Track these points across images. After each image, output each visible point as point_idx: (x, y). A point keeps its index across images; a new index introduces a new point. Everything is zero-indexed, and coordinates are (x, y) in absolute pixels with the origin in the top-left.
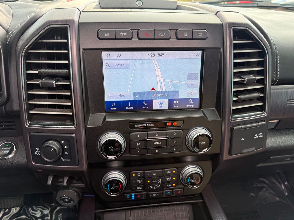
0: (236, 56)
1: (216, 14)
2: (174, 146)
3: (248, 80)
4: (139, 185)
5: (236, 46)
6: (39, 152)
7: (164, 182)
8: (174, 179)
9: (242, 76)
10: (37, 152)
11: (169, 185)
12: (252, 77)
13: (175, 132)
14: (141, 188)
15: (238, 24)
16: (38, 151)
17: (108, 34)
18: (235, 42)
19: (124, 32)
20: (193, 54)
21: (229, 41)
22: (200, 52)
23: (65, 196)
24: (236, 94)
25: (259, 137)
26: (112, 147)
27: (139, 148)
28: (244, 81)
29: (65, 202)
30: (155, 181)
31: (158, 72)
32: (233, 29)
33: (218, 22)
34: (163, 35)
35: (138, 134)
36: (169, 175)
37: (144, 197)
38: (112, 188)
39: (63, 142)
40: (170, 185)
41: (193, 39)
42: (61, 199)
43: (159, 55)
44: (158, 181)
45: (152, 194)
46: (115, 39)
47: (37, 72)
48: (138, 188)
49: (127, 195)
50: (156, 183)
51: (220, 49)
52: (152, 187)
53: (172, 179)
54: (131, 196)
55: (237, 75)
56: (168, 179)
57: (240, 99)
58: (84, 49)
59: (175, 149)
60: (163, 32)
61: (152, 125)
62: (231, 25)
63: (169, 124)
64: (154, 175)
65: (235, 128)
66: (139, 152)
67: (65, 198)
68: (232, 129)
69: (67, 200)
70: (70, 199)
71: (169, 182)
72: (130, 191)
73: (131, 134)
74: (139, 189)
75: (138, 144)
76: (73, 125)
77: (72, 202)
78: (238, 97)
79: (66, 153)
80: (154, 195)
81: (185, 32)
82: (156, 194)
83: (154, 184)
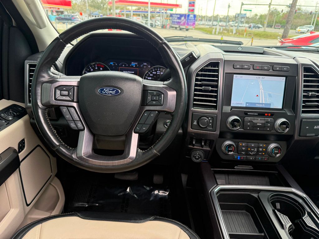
0: (305, 81)
1: (294, 59)
2: (268, 127)
3: (311, 94)
4: (243, 151)
5: (305, 76)
7: (258, 151)
8: (264, 150)
9: (308, 92)
10: (195, 123)
12: (314, 93)
13: (269, 119)
14: (244, 153)
15: (306, 64)
17: (239, 66)
18: (304, 74)
19: (246, 65)
20: (281, 79)
21: (301, 73)
22: (285, 78)
23: (198, 154)
24: (304, 102)
25: (318, 128)
26: (236, 123)
27: (249, 126)
28: (309, 95)
29: (196, 158)
30: (253, 150)
31: (261, 87)
32: (304, 67)
33: (295, 63)
34: (266, 68)
35: (249, 118)
36: (261, 147)
37: (245, 159)
38: (229, 149)
39: (210, 118)
40: (261, 154)
41: (281, 71)
42: (194, 156)
43: (262, 78)
44: (254, 150)
45: (250, 158)
46: (242, 69)
47: (201, 83)
48: (242, 153)
49: (235, 157)
50: (253, 151)
51: (296, 77)
52: (250, 153)
53: (262, 150)
54: (237, 157)
55: (305, 92)
56: (261, 149)
57: (307, 105)
58: (226, 73)
59: (268, 129)
60: (266, 67)
61: (257, 114)
62: (303, 65)
63: (266, 115)
64: (253, 145)
65: (303, 120)
66: (248, 128)
67: (197, 156)
68: (301, 121)
69: (197, 157)
71: (261, 152)
72: (237, 154)
73: (245, 118)
75: (248, 124)
76: (216, 110)
77: (200, 159)
78: (305, 104)
79: (210, 124)
80: (251, 159)
81: (278, 67)
82: (253, 158)
83: (252, 151)
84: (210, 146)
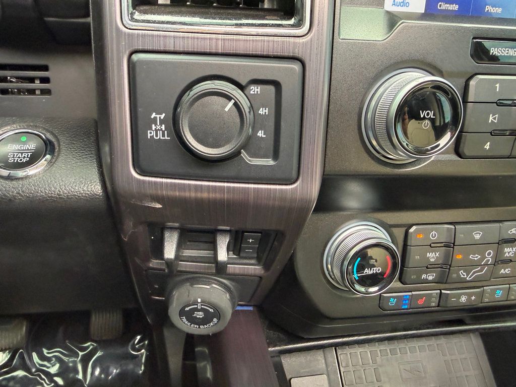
4: (429, 267)
6: (163, 127)
7: (497, 261)
10: (156, 131)
11: (507, 270)
14: (431, 278)
16: (161, 124)
23: (199, 300)
26: (428, 114)
27: (492, 131)
29: (193, 320)
30: (477, 257)
36: (512, 241)
37: (433, 304)
39: (254, 89)
42: (182, 313)
44: (484, 257)
45: (459, 296)
49: (389, 298)
52: (463, 274)
54: (400, 300)
56: (509, 251)
66: (487, 147)
67: (197, 310)
69: (200, 315)
70: (211, 310)
71: (509, 261)
72: (399, 285)
73: (472, 81)
74: (427, 281)
75: (491, 118)
76: (297, 26)
77: (215, 320)
79: (261, 134)
80: (463, 299)
82: (470, 295)
83: (469, 266)
84: (264, 256)
